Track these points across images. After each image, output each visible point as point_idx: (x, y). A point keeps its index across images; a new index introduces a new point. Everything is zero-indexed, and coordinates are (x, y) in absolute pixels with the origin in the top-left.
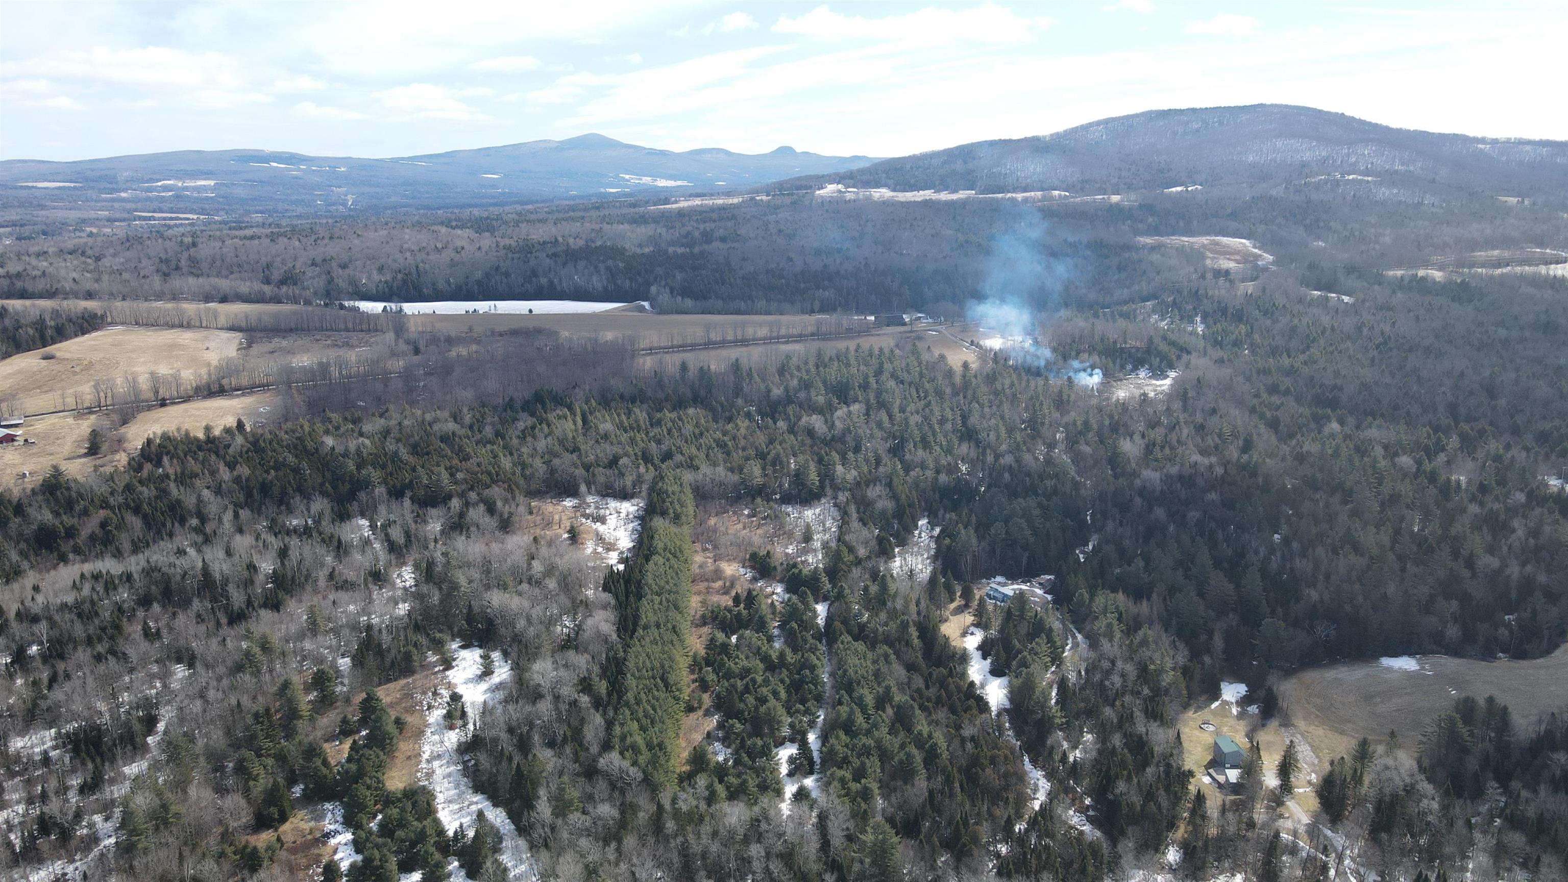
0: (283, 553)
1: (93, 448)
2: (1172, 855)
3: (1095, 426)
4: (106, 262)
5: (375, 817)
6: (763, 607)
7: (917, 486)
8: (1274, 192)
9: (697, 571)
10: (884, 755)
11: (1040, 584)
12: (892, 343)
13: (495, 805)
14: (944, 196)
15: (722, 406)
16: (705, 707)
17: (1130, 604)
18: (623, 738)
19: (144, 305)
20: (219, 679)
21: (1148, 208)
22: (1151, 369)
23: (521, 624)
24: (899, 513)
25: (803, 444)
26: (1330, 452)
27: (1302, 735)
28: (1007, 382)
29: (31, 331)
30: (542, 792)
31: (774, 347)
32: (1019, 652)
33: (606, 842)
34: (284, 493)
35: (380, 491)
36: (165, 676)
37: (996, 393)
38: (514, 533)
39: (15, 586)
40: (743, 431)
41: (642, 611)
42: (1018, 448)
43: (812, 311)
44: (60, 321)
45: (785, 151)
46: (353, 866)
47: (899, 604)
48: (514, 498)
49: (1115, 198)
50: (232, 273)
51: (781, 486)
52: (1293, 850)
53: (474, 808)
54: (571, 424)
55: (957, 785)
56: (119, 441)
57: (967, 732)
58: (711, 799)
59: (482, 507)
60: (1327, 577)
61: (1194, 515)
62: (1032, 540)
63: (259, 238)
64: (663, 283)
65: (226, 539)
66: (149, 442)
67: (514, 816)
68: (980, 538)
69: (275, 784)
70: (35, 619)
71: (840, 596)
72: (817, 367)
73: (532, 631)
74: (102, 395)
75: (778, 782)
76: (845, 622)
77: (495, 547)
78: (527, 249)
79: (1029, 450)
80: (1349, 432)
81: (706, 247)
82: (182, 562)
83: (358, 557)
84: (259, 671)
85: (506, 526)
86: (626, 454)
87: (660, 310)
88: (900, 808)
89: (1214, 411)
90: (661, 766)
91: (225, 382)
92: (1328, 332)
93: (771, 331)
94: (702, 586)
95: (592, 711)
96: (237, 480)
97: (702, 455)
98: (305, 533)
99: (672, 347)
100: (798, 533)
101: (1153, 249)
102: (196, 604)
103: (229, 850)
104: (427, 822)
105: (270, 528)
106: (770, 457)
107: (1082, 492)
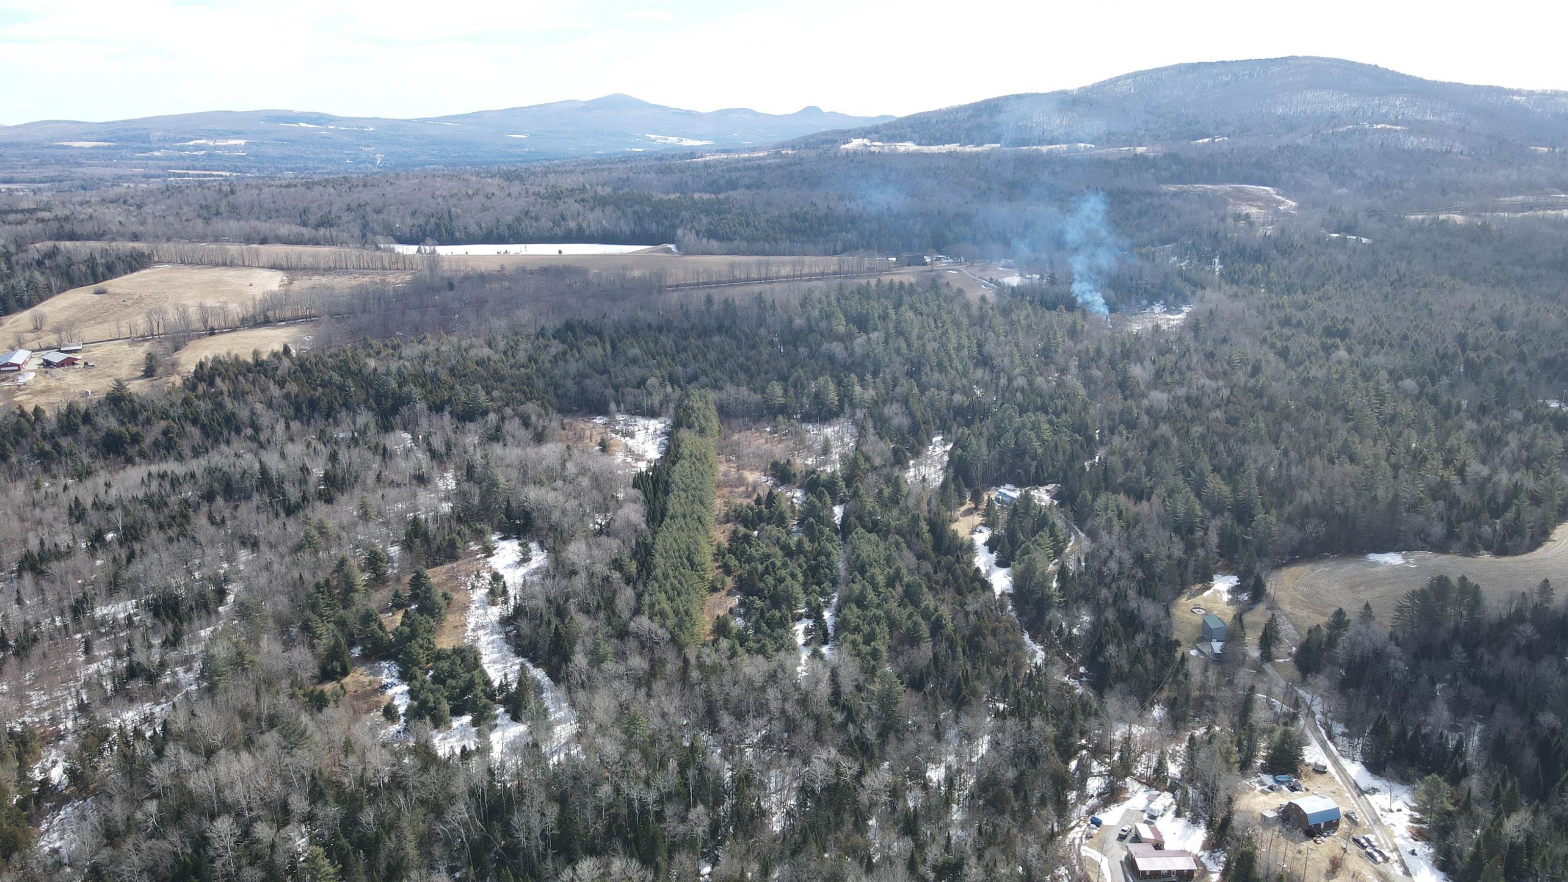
0: (333, 457)
1: (149, 372)
2: (1157, 713)
5: (427, 672)
6: (783, 507)
7: (932, 405)
8: (1300, 142)
9: (722, 478)
10: (893, 624)
11: (1047, 491)
12: (912, 281)
13: (536, 665)
14: (970, 149)
15: (746, 334)
16: (727, 588)
17: (1131, 504)
18: (652, 606)
19: (188, 246)
20: (282, 556)
21: (1171, 157)
22: (1166, 304)
23: (556, 516)
24: (915, 429)
25: (823, 368)
26: (1335, 376)
27: (1287, 616)
29: (83, 269)
30: (578, 648)
32: (1023, 543)
33: (637, 687)
34: (331, 408)
35: (421, 406)
36: (231, 558)
37: (1011, 324)
38: (548, 443)
39: (88, 483)
40: (766, 357)
41: (669, 504)
42: (1031, 371)
43: (835, 253)
44: (110, 260)
45: (812, 110)
46: (410, 709)
47: (911, 502)
48: (547, 415)
49: (1141, 150)
50: (270, 217)
51: (802, 407)
54: (601, 351)
55: (959, 650)
56: (173, 365)
57: (971, 608)
58: (732, 656)
59: (517, 421)
60: (1322, 481)
61: (1198, 430)
62: (1040, 451)
64: (689, 226)
65: (279, 446)
66: (201, 365)
67: (552, 672)
68: (990, 447)
69: (337, 643)
70: (110, 509)
71: (855, 497)
72: (839, 299)
73: (566, 522)
74: (154, 324)
75: (795, 647)
76: (860, 518)
77: (531, 453)
78: (557, 196)
79: (1041, 375)
80: (1356, 359)
81: (731, 193)
82: (241, 464)
83: (402, 464)
84: (317, 551)
85: (540, 438)
86: (654, 376)
87: (686, 251)
88: (906, 667)
89: (1225, 340)
90: (688, 629)
91: (270, 314)
92: (1344, 270)
93: (794, 270)
94: (726, 491)
95: (624, 585)
96: (287, 396)
97: (726, 377)
98: (354, 441)
99: (698, 284)
100: (817, 447)
101: (1175, 195)
102: (256, 498)
103: (299, 693)
104: (476, 674)
105: (319, 438)
106: (791, 380)
107: (1092, 411)
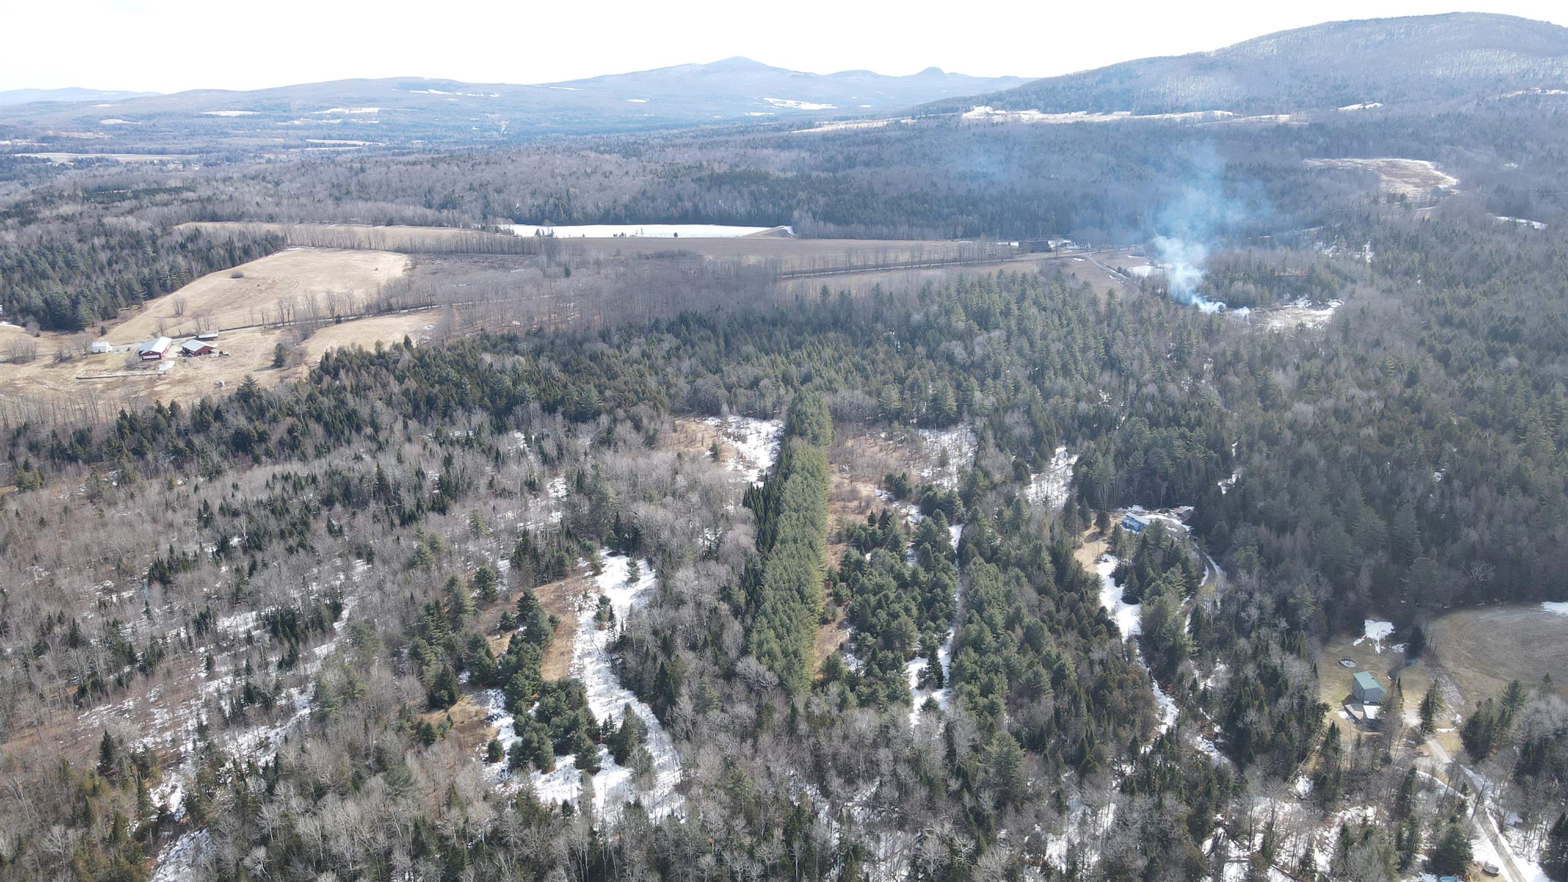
0: (448, 462)
1: (279, 363)
2: (1302, 786)
3: (1246, 357)
4: (284, 187)
5: (532, 705)
6: (898, 527)
7: (1056, 413)
8: (1463, 109)
9: (834, 491)
10: (1012, 674)
11: (1179, 514)
12: (1036, 269)
13: (641, 700)
14: (1098, 118)
15: (862, 330)
16: (838, 620)
17: (1273, 537)
18: (760, 645)
19: (319, 228)
20: (395, 573)
21: (1319, 128)
22: (1310, 298)
23: (665, 535)
24: (1037, 440)
25: (941, 369)
26: (1504, 388)
27: (1450, 676)
28: (1154, 310)
29: (222, 252)
30: (684, 690)
31: (915, 272)
32: (1153, 580)
33: (743, 739)
34: (447, 406)
35: (535, 406)
36: (347, 569)
37: (1141, 321)
38: (659, 449)
39: (218, 484)
40: (881, 355)
41: (780, 526)
42: (1162, 377)
43: (955, 237)
44: (247, 243)
45: (933, 72)
46: (514, 746)
47: (1033, 528)
48: (659, 416)
49: (1283, 118)
50: (397, 197)
51: (918, 411)
52: (1430, 787)
53: (622, 702)
54: (714, 348)
55: (1083, 705)
56: (301, 355)
57: (1096, 655)
58: (843, 704)
59: (629, 424)
60: (1490, 517)
61: (1347, 449)
62: (1172, 470)
63: (421, 163)
64: (806, 207)
65: (397, 447)
66: (327, 356)
67: (658, 712)
68: (1118, 466)
69: (445, 669)
70: (236, 514)
71: (974, 519)
72: (959, 293)
73: (675, 542)
74: (285, 311)
75: (907, 694)
76: (978, 544)
77: (641, 461)
78: (673, 174)
79: (1173, 380)
80: (1528, 367)
81: (849, 171)
82: (359, 467)
83: (514, 467)
84: (429, 568)
85: (651, 442)
86: (767, 376)
87: (803, 235)
88: (1026, 724)
89: (1377, 343)
90: (796, 672)
91: (393, 301)
92: (1513, 261)
93: (913, 257)
94: (838, 505)
95: (732, 618)
96: (406, 393)
97: (840, 378)
98: (468, 443)
99: (814, 271)
100: (934, 457)
101: (1321, 171)
102: (373, 506)
103: (407, 725)
104: (580, 712)
105: (436, 438)
106: (908, 382)
107: (1228, 424)
